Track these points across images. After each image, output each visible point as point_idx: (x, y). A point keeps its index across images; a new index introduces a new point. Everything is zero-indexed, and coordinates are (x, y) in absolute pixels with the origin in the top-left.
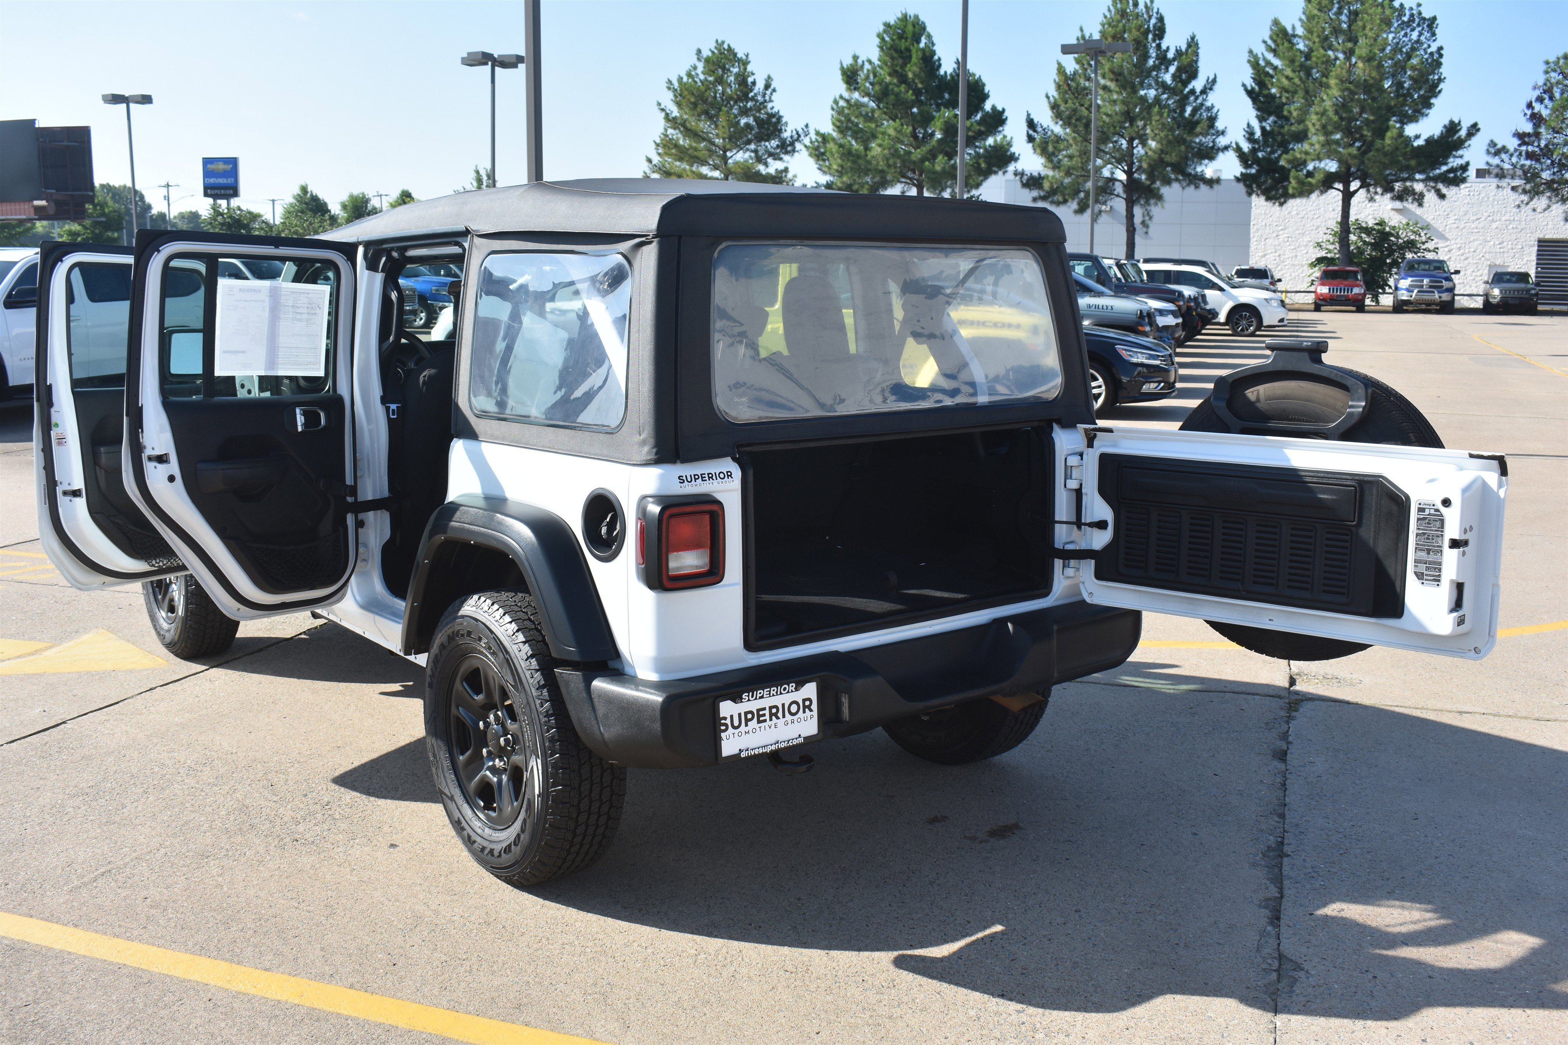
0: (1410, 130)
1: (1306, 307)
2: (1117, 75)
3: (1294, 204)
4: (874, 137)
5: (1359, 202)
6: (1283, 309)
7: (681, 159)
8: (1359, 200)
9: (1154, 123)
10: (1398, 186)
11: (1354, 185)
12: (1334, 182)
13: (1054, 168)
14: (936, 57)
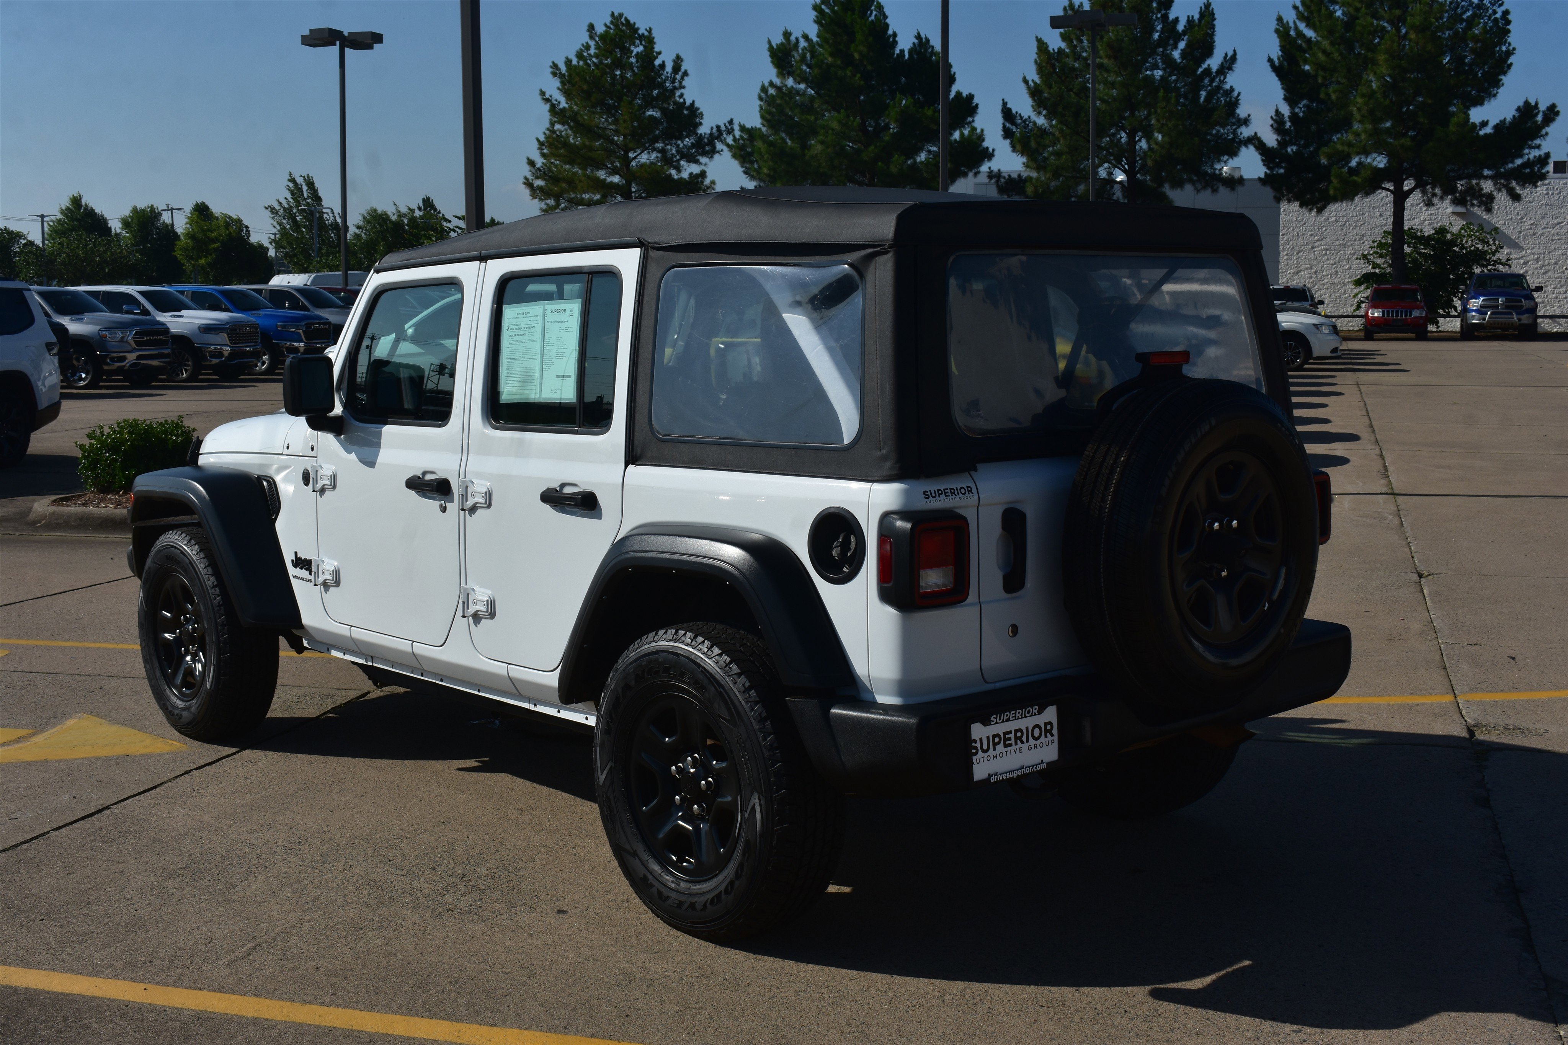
0: (1476, 115)
1: (1354, 335)
2: (1115, 50)
3: (1335, 210)
4: (814, 132)
5: (1412, 205)
6: (1336, 337)
7: (571, 162)
8: (1414, 201)
9: (1159, 111)
10: (1460, 185)
11: (1408, 185)
12: (1382, 181)
13: (1038, 169)
14: (890, 32)
